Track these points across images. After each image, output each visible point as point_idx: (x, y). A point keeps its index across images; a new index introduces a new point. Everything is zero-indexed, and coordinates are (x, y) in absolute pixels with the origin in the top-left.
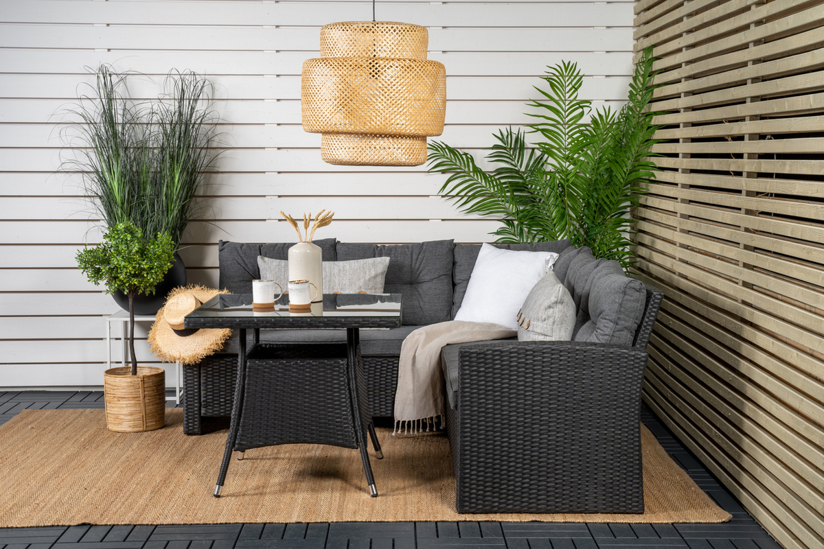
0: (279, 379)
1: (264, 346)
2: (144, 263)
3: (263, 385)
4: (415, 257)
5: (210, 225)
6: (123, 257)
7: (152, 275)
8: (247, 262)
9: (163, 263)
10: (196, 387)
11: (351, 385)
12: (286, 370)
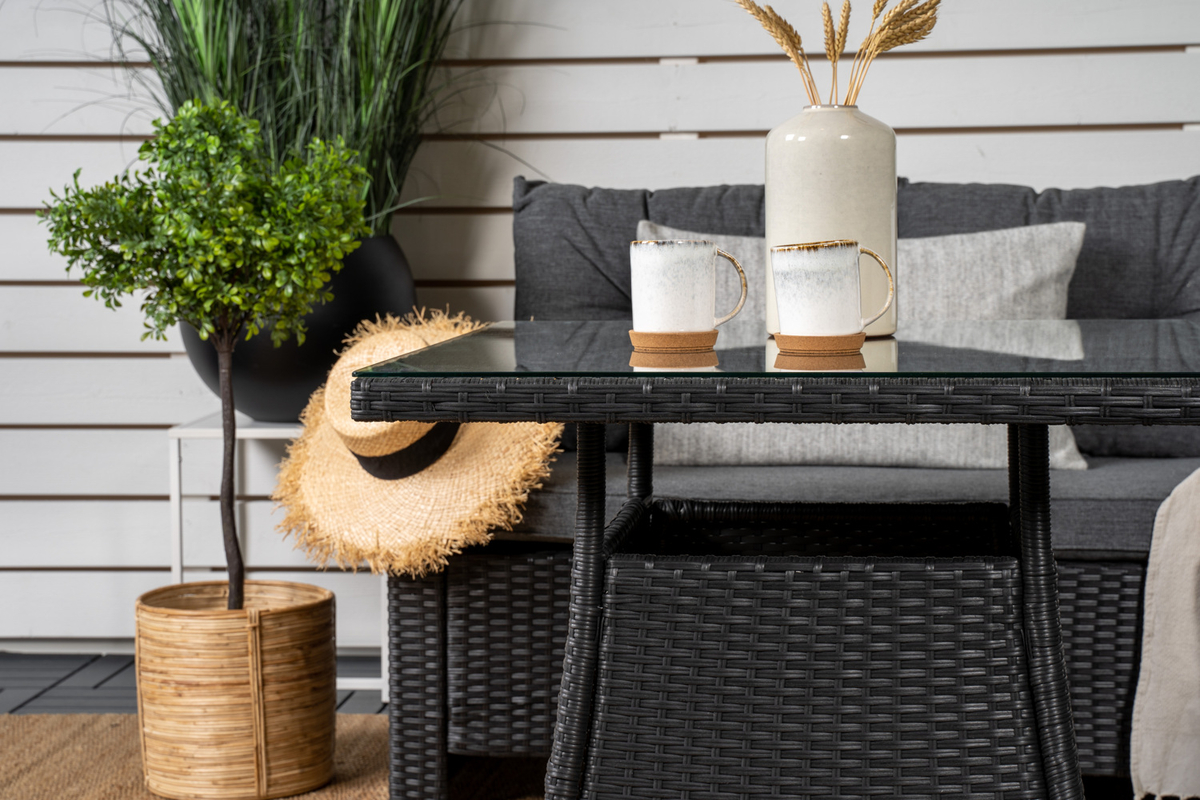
0: (736, 637)
1: (668, 508)
2: (261, 232)
3: (674, 661)
4: (1167, 224)
5: (491, 152)
6: (193, 213)
7: (289, 274)
8: (602, 244)
9: (326, 233)
10: (430, 653)
11: (1038, 672)
12: (765, 602)
